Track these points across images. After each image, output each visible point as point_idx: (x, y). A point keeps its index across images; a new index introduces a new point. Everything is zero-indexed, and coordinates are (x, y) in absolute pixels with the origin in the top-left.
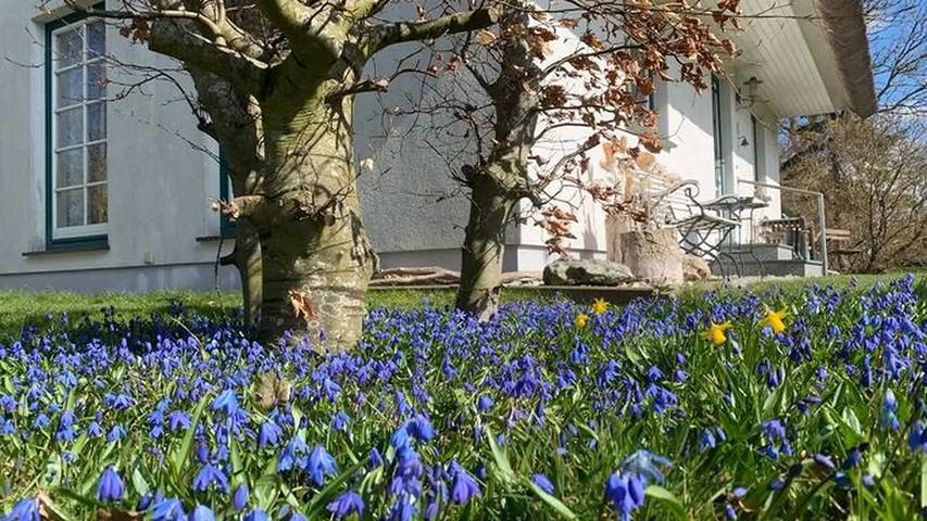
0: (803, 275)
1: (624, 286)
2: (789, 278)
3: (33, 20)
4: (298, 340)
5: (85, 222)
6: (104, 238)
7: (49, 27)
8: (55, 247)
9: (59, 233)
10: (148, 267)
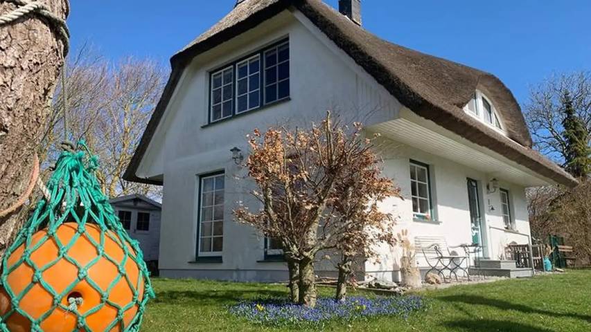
0: (509, 276)
1: (392, 289)
2: (503, 278)
3: (197, 175)
4: (305, 305)
5: (212, 250)
6: (221, 257)
7: (201, 176)
8: (199, 260)
9: (201, 254)
10: (237, 270)
